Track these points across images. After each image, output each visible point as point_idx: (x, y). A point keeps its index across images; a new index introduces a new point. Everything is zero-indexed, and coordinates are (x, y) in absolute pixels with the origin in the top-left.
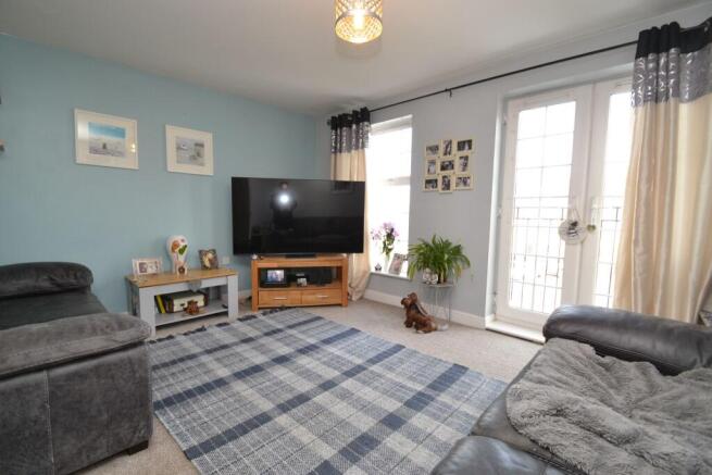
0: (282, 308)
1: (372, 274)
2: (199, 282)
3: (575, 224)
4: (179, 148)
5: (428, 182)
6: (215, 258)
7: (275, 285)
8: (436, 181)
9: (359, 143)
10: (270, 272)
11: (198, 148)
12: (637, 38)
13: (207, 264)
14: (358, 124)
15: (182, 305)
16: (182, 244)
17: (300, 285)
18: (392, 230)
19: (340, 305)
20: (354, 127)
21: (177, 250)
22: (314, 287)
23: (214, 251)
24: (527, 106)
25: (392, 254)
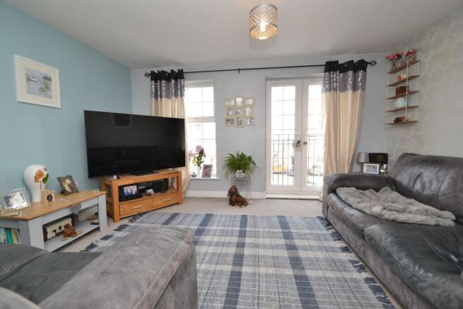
0: (140, 215)
1: (191, 180)
2: (79, 204)
3: (299, 142)
4: (28, 79)
5: (227, 120)
6: (73, 182)
7: (131, 197)
8: (233, 120)
9: (179, 93)
10: (125, 188)
11: (46, 81)
12: (324, 64)
13: (68, 189)
14: (176, 80)
15: (55, 231)
16: (45, 173)
17: (150, 195)
18: (203, 150)
19: (178, 204)
20: (173, 81)
21: (41, 180)
22: (159, 194)
23: (70, 178)
24: (275, 85)
25: (202, 165)
